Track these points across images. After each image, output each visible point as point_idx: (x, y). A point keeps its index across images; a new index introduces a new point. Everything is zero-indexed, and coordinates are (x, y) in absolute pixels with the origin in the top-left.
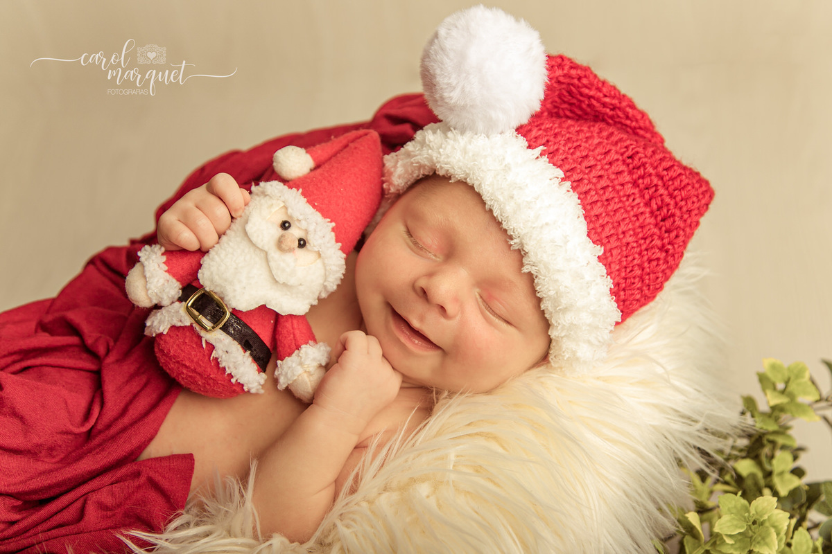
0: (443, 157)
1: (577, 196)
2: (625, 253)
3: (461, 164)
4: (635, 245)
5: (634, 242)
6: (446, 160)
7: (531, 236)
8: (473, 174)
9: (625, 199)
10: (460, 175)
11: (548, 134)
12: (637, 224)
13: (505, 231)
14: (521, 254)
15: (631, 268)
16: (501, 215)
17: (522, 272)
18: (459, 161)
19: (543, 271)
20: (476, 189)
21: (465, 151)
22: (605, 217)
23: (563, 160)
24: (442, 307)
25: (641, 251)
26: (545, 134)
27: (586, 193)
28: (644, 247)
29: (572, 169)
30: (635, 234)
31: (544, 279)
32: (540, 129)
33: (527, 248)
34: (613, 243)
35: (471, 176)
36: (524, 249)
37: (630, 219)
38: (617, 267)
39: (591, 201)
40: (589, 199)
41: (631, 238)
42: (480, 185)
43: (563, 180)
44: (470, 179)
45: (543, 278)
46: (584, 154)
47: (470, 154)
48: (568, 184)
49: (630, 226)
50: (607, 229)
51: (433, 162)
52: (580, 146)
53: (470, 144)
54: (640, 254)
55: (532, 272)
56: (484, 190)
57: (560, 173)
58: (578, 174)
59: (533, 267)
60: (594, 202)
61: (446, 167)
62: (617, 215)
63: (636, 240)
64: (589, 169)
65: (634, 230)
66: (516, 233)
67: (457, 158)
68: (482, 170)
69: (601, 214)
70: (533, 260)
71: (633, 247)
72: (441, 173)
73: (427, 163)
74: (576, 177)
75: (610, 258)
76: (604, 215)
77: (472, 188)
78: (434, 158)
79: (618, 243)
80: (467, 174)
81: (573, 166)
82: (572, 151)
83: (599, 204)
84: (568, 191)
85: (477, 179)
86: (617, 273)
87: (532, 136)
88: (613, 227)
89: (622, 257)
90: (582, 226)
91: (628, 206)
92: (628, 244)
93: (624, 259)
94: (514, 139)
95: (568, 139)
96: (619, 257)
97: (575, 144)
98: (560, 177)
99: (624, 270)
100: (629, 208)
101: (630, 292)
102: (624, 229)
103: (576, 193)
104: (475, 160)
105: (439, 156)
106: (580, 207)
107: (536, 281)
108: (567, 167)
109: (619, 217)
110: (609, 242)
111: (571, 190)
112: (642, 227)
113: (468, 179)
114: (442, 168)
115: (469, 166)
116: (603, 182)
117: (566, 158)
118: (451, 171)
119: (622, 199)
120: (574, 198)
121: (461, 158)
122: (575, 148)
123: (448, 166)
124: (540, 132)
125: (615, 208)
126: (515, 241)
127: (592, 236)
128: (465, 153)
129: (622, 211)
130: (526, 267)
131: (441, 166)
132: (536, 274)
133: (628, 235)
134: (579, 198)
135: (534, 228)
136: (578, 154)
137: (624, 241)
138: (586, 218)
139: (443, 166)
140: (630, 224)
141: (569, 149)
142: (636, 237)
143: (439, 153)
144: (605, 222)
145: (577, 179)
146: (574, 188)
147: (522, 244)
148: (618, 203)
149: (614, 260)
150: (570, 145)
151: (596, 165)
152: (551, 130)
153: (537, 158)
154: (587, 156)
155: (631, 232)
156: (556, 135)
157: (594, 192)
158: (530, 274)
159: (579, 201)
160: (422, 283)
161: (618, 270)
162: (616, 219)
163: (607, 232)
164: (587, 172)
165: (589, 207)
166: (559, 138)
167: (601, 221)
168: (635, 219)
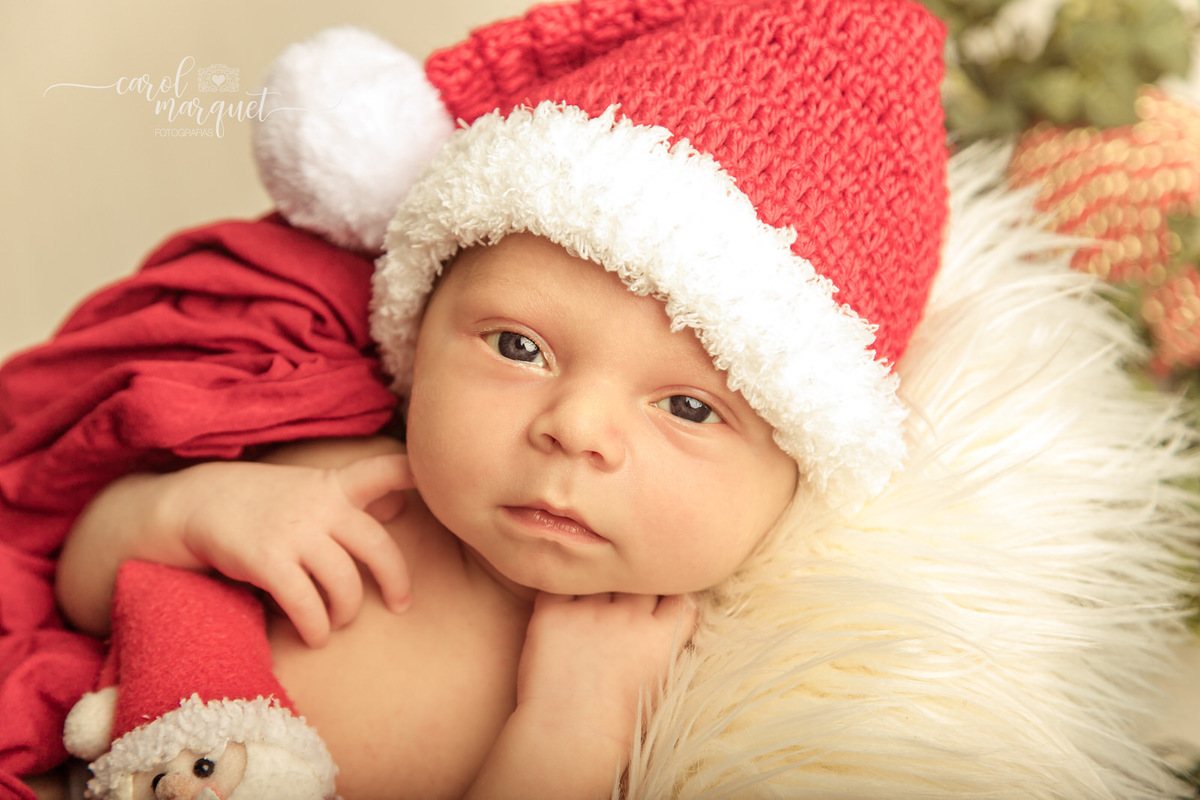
0: (455, 213)
1: (711, 157)
2: (847, 213)
3: (490, 207)
4: (856, 188)
5: (853, 184)
6: (462, 215)
7: (660, 261)
8: (517, 210)
9: (801, 113)
10: (497, 228)
11: (616, 83)
12: (845, 147)
13: (614, 275)
14: (659, 303)
15: (869, 233)
16: (596, 252)
17: (673, 331)
18: (484, 202)
19: (709, 315)
20: (535, 233)
21: (486, 183)
22: (779, 166)
23: (660, 114)
24: (594, 453)
25: (870, 193)
26: (610, 87)
27: (727, 143)
28: (871, 184)
29: (683, 119)
30: (850, 167)
31: (716, 331)
32: (598, 84)
33: (664, 288)
34: (816, 204)
35: (516, 216)
36: (660, 290)
37: (828, 144)
38: (846, 243)
39: (742, 152)
40: (738, 151)
41: (845, 178)
42: (537, 221)
43: (673, 141)
44: (518, 222)
45: (713, 328)
46: (691, 83)
47: (496, 182)
48: (684, 144)
49: (835, 157)
50: (793, 186)
51: (446, 231)
52: (678, 74)
53: (487, 165)
54: (870, 200)
55: (691, 325)
56: (547, 227)
57: (664, 133)
58: (696, 120)
59: (689, 316)
60: (747, 151)
61: (470, 225)
62: (802, 148)
63: (854, 178)
64: (712, 102)
65: (843, 161)
66: (634, 269)
67: (479, 201)
68: (528, 196)
69: (771, 163)
70: (684, 302)
71: (856, 194)
72: (468, 241)
73: (436, 237)
74: (696, 128)
75: (823, 235)
76: (776, 162)
77: (527, 234)
78: (443, 222)
79: (826, 201)
80: (510, 217)
81: (682, 114)
82: (668, 90)
83: (758, 149)
84: (690, 155)
85: (528, 216)
86: (852, 254)
87: (591, 102)
88: (805, 177)
89: (845, 220)
90: (742, 206)
91: (814, 122)
92: (844, 193)
93: (849, 224)
94: (559, 116)
95: (653, 74)
96: (839, 224)
97: (669, 76)
98: (665, 139)
99: (859, 243)
100: (818, 126)
101: (888, 273)
102: (827, 169)
103: (705, 153)
104: (509, 186)
105: (447, 214)
106: (724, 172)
107: (703, 340)
108: (672, 120)
109: (806, 150)
110: (807, 208)
111: (696, 152)
112: (854, 148)
113: (514, 225)
114: (464, 231)
115: (504, 202)
116: (748, 106)
117: (664, 108)
118: (482, 227)
119: (797, 114)
120: (707, 164)
121: (485, 196)
122: (672, 83)
123: (472, 222)
124: (602, 88)
125: (793, 139)
126: (638, 283)
127: (769, 214)
128: (488, 184)
129: (808, 134)
130: (676, 320)
131: (461, 230)
132: (698, 326)
133: (837, 178)
134: (715, 160)
135: (658, 245)
136: (681, 89)
137: (835, 191)
138: (743, 188)
139: (463, 226)
140: (833, 154)
141: (663, 90)
142: (853, 172)
143: (446, 209)
144: (784, 174)
145: (698, 131)
146: (700, 148)
147: (652, 284)
148: (793, 124)
149: (831, 235)
150: (661, 84)
151: (721, 87)
152: (617, 75)
153: (613, 127)
154: (699, 83)
155: (841, 168)
156: (629, 80)
157: (740, 134)
158: (689, 331)
159: (718, 164)
160: (544, 426)
161: (851, 247)
162: (803, 157)
163: (796, 188)
164: (710, 109)
165: (743, 165)
166: (638, 82)
167: (775, 177)
168: (836, 139)
